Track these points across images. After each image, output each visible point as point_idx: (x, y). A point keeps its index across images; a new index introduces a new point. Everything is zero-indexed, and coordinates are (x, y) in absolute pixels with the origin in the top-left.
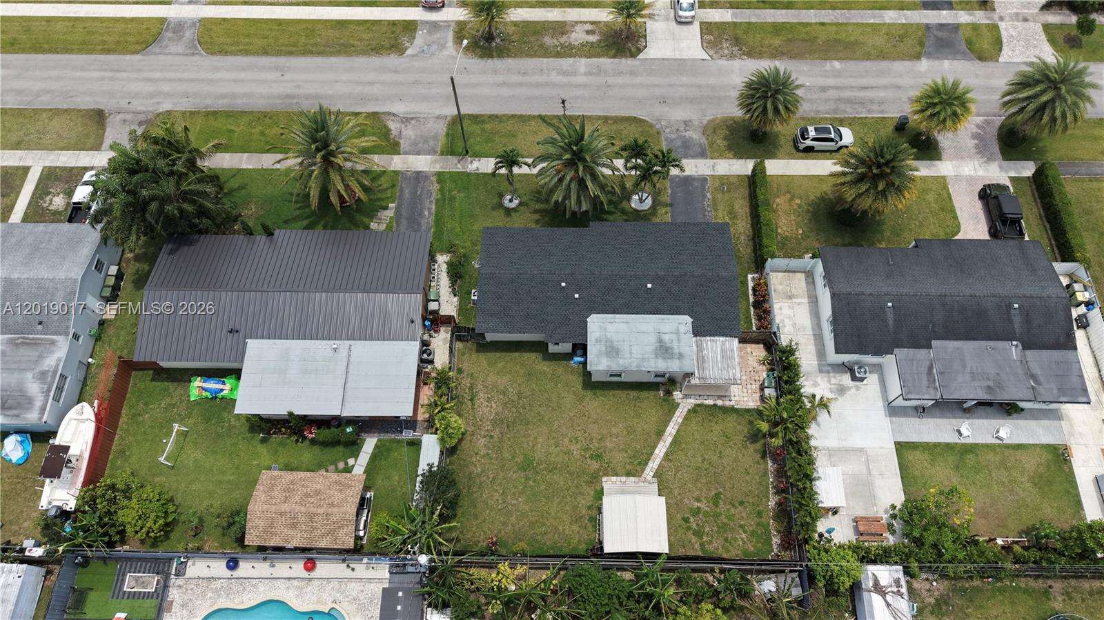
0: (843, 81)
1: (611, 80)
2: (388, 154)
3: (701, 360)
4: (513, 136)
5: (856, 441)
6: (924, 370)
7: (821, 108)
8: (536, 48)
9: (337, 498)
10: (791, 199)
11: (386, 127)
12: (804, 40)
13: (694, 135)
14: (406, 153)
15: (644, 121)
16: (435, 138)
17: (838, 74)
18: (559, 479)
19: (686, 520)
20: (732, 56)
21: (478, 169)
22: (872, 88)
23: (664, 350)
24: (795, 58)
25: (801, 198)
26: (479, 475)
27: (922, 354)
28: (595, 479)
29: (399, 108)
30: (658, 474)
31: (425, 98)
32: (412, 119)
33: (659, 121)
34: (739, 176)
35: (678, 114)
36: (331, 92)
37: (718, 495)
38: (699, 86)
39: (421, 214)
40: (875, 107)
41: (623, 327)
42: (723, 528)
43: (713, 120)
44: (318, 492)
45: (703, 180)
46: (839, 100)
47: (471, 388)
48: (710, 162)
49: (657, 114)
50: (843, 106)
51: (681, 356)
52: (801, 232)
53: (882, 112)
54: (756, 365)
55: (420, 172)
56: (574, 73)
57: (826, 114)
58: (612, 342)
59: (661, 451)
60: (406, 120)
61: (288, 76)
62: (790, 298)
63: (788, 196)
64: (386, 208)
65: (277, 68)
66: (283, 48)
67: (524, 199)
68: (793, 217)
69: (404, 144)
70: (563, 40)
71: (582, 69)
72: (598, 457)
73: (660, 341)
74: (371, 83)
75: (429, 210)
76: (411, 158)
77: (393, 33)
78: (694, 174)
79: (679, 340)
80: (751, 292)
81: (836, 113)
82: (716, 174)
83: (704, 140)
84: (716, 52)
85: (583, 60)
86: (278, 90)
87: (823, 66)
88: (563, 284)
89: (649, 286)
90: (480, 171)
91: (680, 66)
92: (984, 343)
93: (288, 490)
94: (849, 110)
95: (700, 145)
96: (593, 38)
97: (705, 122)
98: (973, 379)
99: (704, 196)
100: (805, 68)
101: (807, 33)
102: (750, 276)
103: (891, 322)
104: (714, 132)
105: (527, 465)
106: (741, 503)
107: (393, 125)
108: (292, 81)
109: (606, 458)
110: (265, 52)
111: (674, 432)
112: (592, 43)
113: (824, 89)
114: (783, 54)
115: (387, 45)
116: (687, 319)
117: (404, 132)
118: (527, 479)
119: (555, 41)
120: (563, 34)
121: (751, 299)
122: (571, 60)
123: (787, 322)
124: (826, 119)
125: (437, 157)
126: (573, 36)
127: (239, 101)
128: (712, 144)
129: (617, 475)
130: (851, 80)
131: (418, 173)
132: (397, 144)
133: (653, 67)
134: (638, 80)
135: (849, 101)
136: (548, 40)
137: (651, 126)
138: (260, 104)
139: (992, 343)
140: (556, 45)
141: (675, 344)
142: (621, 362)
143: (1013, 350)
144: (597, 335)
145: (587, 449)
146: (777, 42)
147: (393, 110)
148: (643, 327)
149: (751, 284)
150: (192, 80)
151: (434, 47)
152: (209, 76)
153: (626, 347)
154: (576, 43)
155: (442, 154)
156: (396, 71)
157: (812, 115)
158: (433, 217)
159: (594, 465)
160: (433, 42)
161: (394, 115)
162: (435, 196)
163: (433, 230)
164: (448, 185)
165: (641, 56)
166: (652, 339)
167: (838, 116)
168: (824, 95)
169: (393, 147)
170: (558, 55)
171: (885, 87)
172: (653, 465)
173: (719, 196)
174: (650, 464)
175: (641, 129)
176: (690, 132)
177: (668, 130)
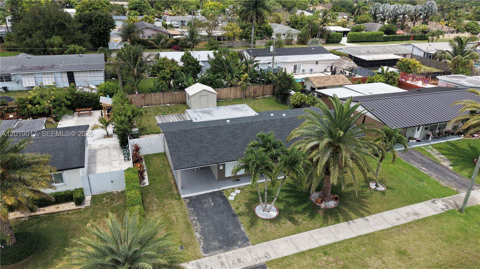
9: (318, 79)
23: (207, 112)
39: (426, 167)
41: (235, 115)
42: (160, 110)
45: (207, 250)
51: (196, 112)
58: (239, 111)
67: (368, 190)
73: (210, 114)
75: (424, 170)
78: (222, 255)
79: (199, 116)
80: (146, 177)
82: (194, 262)
88: (284, 115)
89: (228, 121)
90: (429, 201)
93: (337, 80)
99: (203, 234)
102: (147, 184)
116: (196, 121)
121: (145, 173)
123: (116, 165)
141: (201, 114)
142: (230, 107)
144: (249, 112)
148: (222, 116)
149: (146, 182)
153: (230, 111)
158: (416, 167)
162: (434, 179)
166: (215, 114)
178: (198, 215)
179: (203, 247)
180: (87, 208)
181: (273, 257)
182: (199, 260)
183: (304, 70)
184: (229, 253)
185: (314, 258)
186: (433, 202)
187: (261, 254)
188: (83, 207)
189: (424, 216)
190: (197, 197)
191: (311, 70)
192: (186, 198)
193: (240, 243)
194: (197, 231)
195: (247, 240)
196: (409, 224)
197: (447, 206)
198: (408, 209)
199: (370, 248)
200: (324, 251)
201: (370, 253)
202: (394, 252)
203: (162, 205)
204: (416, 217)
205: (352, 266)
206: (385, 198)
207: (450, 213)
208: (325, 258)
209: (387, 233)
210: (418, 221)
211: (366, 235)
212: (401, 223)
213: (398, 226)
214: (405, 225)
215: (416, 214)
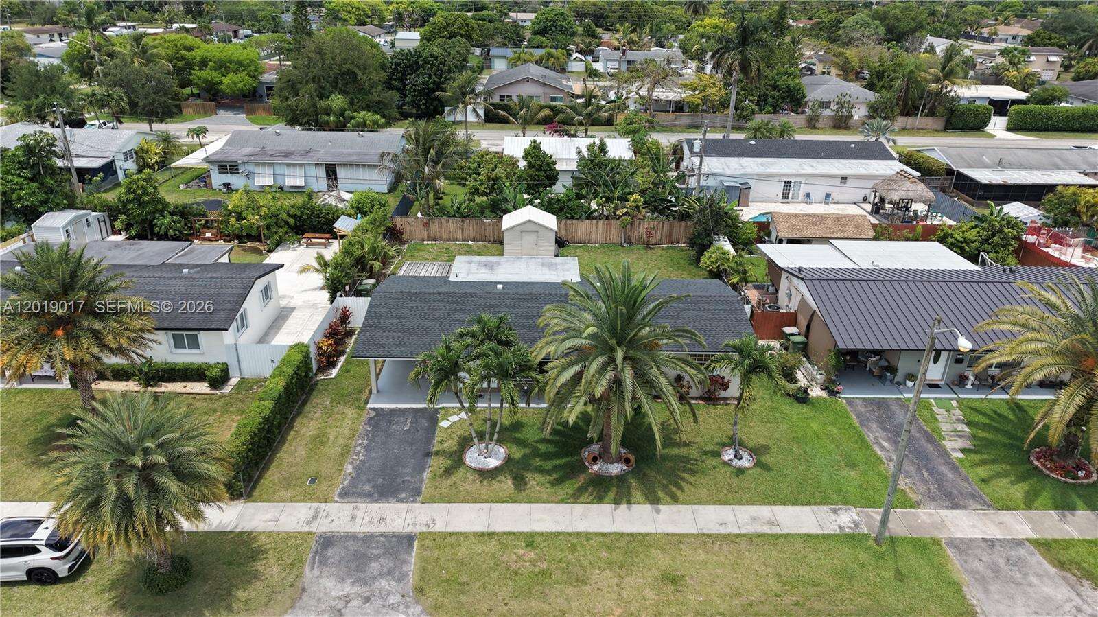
2: (1054, 541)
13: (329, 587)
14: (1016, 543)
23: (488, 266)
34: (267, 500)
39: (894, 442)
45: (346, 494)
48: (321, 527)
51: (470, 263)
55: (953, 508)
58: (550, 269)
64: (966, 451)
67: (712, 462)
73: (491, 269)
75: (883, 448)
76: (996, 533)
78: (363, 506)
79: (470, 270)
82: (315, 505)
83: (310, 573)
90: (827, 508)
93: (842, 225)
95: (324, 562)
98: (142, 249)
99: (358, 469)
102: (333, 376)
116: (453, 280)
117: (1066, 591)
121: (343, 358)
125: (942, 537)
128: (298, 562)
131: (956, 507)
132: (1059, 564)
141: (476, 267)
149: (334, 372)
153: (533, 268)
155: (936, 542)
158: (870, 437)
162: (889, 470)
163: (856, 423)
166: (501, 270)
169: (1058, 554)
173: (329, 469)
175: (463, 598)
176: (334, 594)
177: (393, 599)
178: (370, 440)
179: (343, 489)
180: (221, 396)
181: (438, 528)
182: (323, 505)
183: (808, 195)
184: (376, 506)
185: (505, 547)
186: (835, 511)
187: (423, 519)
188: (218, 393)
189: (786, 531)
190: (393, 411)
191: (828, 196)
192: (373, 409)
193: (403, 495)
194: (352, 463)
195: (419, 494)
196: (738, 536)
197: (856, 525)
198: (765, 511)
199: (617, 556)
200: (530, 540)
201: (610, 564)
202: (657, 573)
203: (330, 412)
204: (766, 529)
205: (557, 575)
206: (735, 481)
207: (850, 539)
208: (522, 552)
209: (674, 541)
210: (762, 535)
211: (632, 535)
212: (723, 530)
213: (709, 536)
214: (725, 537)
215: (771, 524)
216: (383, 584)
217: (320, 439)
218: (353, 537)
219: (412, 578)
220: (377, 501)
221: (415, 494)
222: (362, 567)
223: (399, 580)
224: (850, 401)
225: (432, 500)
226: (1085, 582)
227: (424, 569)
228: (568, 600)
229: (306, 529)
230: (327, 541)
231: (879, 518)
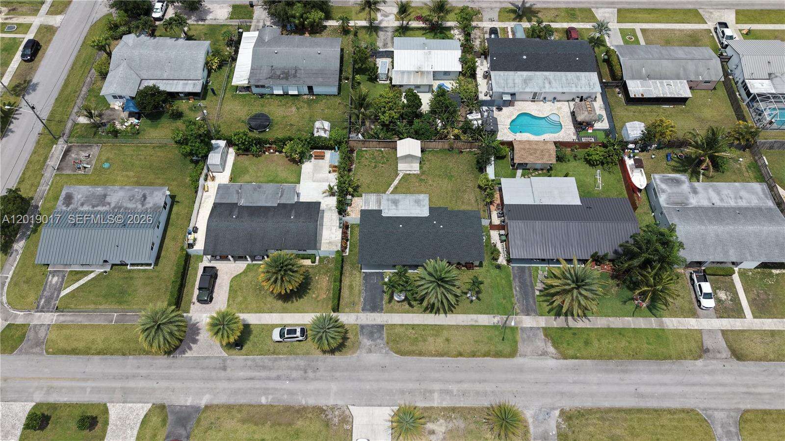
0: (264, 386)
1: (416, 386)
2: (549, 328)
3: (379, 202)
4: (476, 341)
5: (315, 184)
6: (284, 195)
7: (285, 362)
8: (469, 417)
9: (523, 152)
10: (317, 297)
11: (556, 348)
12: (280, 424)
13: (366, 342)
14: (538, 328)
15: (396, 353)
16: (524, 340)
17: (266, 391)
18: (437, 172)
19: (387, 161)
20: (333, 408)
21: (494, 317)
22: (246, 379)
23: (395, 202)
24: (291, 407)
25: (312, 298)
26: (470, 173)
27: (283, 201)
28: (423, 173)
29: (551, 363)
30: (397, 175)
31: (537, 370)
32: (541, 355)
33: (386, 353)
34: (343, 313)
35: (374, 358)
36: (599, 375)
37: (375, 167)
38: (359, 380)
39: (520, 288)
40: (249, 363)
41: (413, 211)
42: (374, 158)
43: (353, 353)
44: (531, 154)
45: (364, 310)
46: (270, 369)
47: (478, 204)
48: (359, 322)
49: (387, 357)
50: (270, 364)
51: (388, 200)
52: (317, 278)
53: (246, 360)
54: (351, 214)
55: (527, 315)
56: (442, 392)
57: (282, 358)
58: (418, 205)
59: (396, 182)
60: (544, 354)
61: (632, 389)
62: (330, 242)
63: (318, 299)
64: (540, 291)
65: (642, 396)
66: (646, 416)
67: (464, 297)
68: (319, 286)
69: (541, 335)
70: (450, 425)
71: (436, 395)
72: (421, 180)
73: (396, 206)
74: (575, 383)
75: (516, 290)
76: (535, 325)
77: (573, 432)
78: (369, 314)
79: (388, 206)
80: (348, 246)
81: (276, 358)
82: (356, 314)
83: (361, 338)
84: (344, 412)
85: (435, 405)
86: (633, 377)
87: (272, 399)
88: (441, 226)
89: (401, 226)
90: (492, 315)
91: (370, 400)
92: (254, 205)
93: (543, 155)
94: (266, 361)
95: (363, 334)
96: (430, 426)
97: (358, 352)
98: (265, 191)
99: (364, 299)
100: (285, 396)
101: (276, 431)
102: (347, 254)
103: (293, 212)
104: (354, 344)
105: (450, 178)
106: (366, 166)
107: (551, 349)
108: (627, 384)
109: (418, 180)
110: (657, 411)
111: (390, 188)
112: (430, 421)
113: (278, 378)
114: (298, 411)
115: (574, 419)
116: (383, 215)
117: (543, 344)
118: (450, 173)
119: (457, 424)
120: (451, 431)
121: (348, 243)
122: (445, 404)
123: (334, 231)
124: (283, 354)
125: (520, 326)
126: (443, 429)
127: (656, 368)
128: (356, 335)
129: (414, 174)
130: (257, 386)
131: (528, 315)
132: (546, 335)
133: (388, 398)
134: (398, 386)
135: (264, 368)
136: (461, 424)
137: (392, 349)
138: (641, 365)
139: (251, 205)
140: (455, 419)
141: (390, 204)
142: (414, 198)
143: (242, 202)
144: (424, 208)
145: (426, 183)
146: (300, 423)
147: (554, 361)
148: (404, 211)
149: (347, 250)
150: (694, 385)
151: (541, 417)
152: (686, 389)
153: (412, 204)
154: (442, 421)
155: (517, 328)
156: (562, 394)
157: (291, 357)
158: (513, 286)
159: (423, 177)
160: (542, 422)
161: (553, 358)
162: (515, 300)
163: (512, 279)
164: (509, 306)
165: (396, 408)
166: (400, 207)
167: (275, 356)
168: (280, 373)
169: (548, 332)
170: (453, 409)
171: (239, 379)
172: (399, 178)
173: (357, 299)
174: (400, 178)
175: (398, 346)
176: (368, 344)
177: (382, 345)
178: (366, 287)
179: (362, 308)
180: (316, 266)
181: (390, 323)
182: (358, 314)
183: (545, 98)
184: (372, 314)
185: (407, 329)
187: (385, 319)
188: (315, 264)
189: (479, 324)
190: (370, 273)
191: (555, 98)
192: (364, 272)
193: (379, 310)
194: (362, 297)
195: (383, 310)
196: (466, 326)
197: (498, 322)
198: (474, 316)
199: (434, 332)
200: (413, 327)
201: (433, 335)
202: (444, 338)
203: (351, 274)
204: (474, 323)
205: (420, 339)
206: (469, 305)
207: (495, 327)
208: (411, 331)
209: (450, 327)
210: (473, 326)
211: (439, 325)
212: (463, 324)
213: (459, 325)
214: (463, 326)
215: (476, 321)
216: (378, 341)
217: (351, 287)
218: (368, 325)
219: (385, 339)
220: (372, 312)
221: (381, 310)
222: (373, 336)
223: (382, 340)
224: (513, 267)
225: (387, 313)
226: (550, 341)
227: (388, 337)
228: (423, 346)
229: (356, 323)
230: (362, 327)
231: (505, 319)
